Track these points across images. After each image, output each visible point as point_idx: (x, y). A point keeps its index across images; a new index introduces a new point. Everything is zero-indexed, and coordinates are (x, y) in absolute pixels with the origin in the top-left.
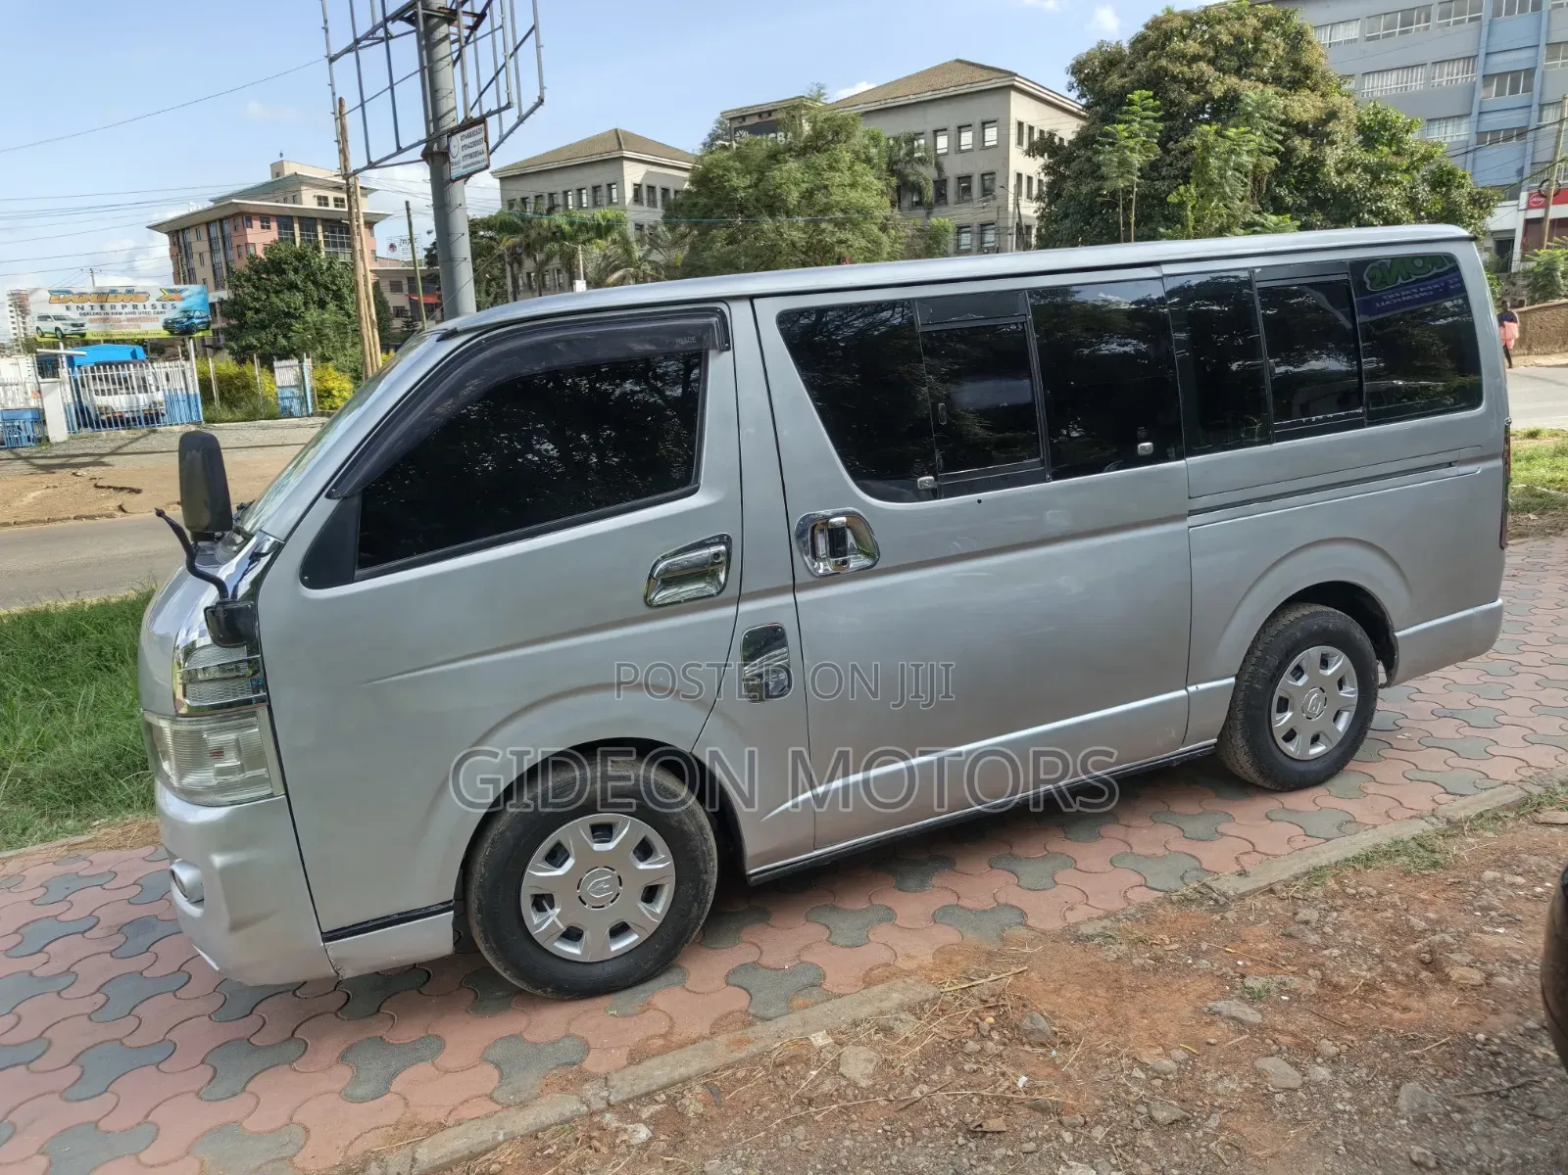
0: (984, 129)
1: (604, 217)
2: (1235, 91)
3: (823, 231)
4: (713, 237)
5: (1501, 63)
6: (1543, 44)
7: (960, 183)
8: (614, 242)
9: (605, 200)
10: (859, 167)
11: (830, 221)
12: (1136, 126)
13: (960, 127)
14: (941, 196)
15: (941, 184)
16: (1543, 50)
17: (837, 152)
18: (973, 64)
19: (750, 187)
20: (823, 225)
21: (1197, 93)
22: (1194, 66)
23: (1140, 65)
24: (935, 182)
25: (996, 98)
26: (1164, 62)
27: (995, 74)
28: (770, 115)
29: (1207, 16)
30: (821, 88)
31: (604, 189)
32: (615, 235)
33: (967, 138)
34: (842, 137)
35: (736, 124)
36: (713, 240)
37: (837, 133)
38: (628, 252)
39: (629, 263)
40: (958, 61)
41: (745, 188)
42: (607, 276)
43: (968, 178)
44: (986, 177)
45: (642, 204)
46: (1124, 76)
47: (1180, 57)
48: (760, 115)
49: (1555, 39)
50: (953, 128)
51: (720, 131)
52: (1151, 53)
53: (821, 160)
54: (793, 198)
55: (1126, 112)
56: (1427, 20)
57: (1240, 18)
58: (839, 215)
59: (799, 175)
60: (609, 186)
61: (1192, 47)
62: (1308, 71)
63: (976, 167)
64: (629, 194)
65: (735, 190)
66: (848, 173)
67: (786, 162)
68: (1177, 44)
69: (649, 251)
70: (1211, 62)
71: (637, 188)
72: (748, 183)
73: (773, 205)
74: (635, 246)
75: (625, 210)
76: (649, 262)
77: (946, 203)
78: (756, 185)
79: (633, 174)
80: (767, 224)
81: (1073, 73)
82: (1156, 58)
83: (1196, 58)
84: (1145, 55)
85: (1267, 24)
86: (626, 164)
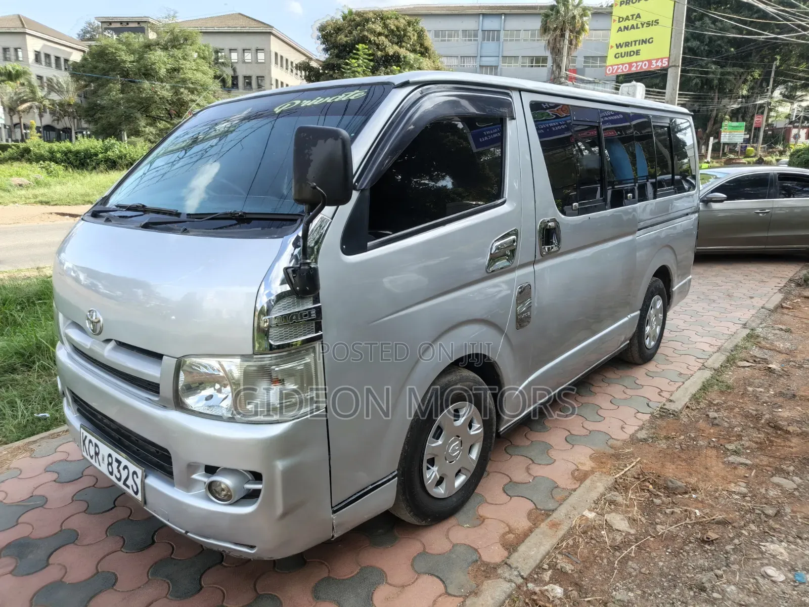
0: (257, 53)
1: (13, 69)
2: (398, 53)
3: (182, 93)
4: (111, 87)
5: (486, 61)
6: (500, 56)
7: (245, 80)
8: (23, 84)
9: (13, 57)
10: (199, 61)
11: (185, 88)
12: (361, 62)
13: (244, 50)
14: (235, 85)
15: (235, 78)
16: (501, 59)
17: (187, 50)
18: (249, 18)
19: (133, 62)
20: (182, 90)
21: (381, 51)
22: (380, 37)
23: (355, 33)
24: (232, 77)
25: (263, 37)
26: (366, 33)
27: (262, 25)
28: (128, 24)
29: (383, 15)
30: (176, 12)
31: (12, 51)
32: (22, 80)
33: (248, 57)
34: (189, 42)
35: (105, 26)
36: (110, 90)
37: (186, 40)
38: (33, 92)
39: (34, 99)
40: (240, 14)
41: (130, 62)
42: (18, 106)
43: (249, 77)
44: (259, 78)
45: (41, 64)
46: (346, 36)
47: (373, 32)
48: (121, 23)
49: (505, 55)
50: (254, 49)
51: (89, 29)
52: (359, 28)
53: (178, 53)
54: (163, 72)
55: (355, 54)
56: (458, 37)
57: (397, 19)
58: (191, 86)
59: (165, 59)
60: (16, 50)
61: (378, 28)
62: (427, 49)
63: (254, 72)
64: (32, 57)
65: (124, 62)
66: (193, 63)
67: (156, 51)
68: (370, 25)
69: (49, 93)
70: (386, 36)
71: (37, 55)
72: (132, 59)
73: (148, 73)
74: (38, 90)
75: (28, 65)
76: (49, 100)
77: (237, 88)
78: (138, 61)
79: (33, 45)
80: (146, 84)
81: (319, 30)
82: (361, 31)
83: (380, 34)
84: (356, 29)
85: (409, 23)
86: (27, 36)
